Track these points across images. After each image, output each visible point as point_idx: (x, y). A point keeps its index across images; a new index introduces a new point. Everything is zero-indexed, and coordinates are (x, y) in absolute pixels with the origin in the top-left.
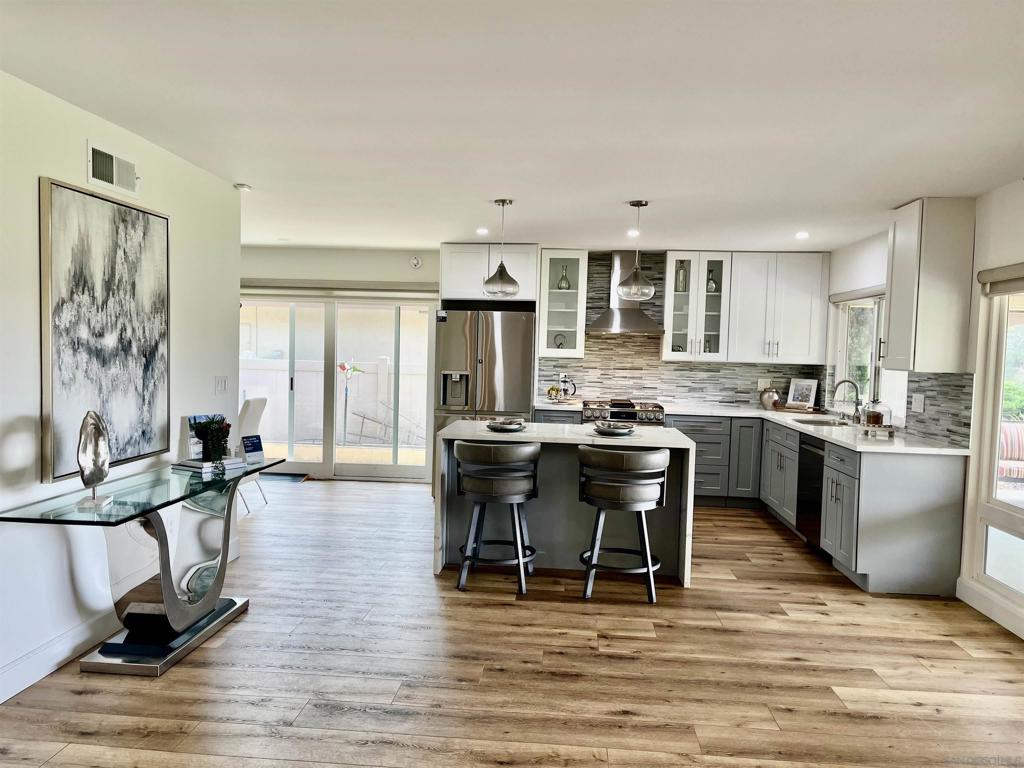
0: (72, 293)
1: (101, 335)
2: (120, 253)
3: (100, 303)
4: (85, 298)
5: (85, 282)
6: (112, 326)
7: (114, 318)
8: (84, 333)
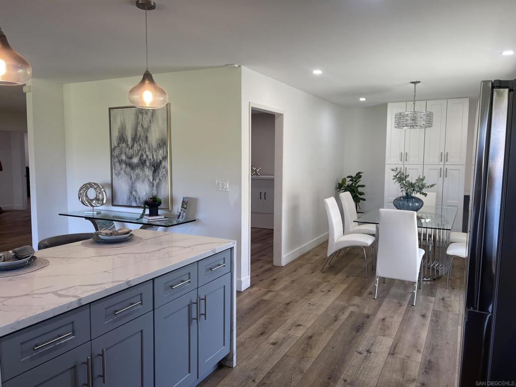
0: (119, 144)
1: (131, 158)
2: (140, 125)
3: (130, 146)
4: (124, 145)
5: (124, 140)
6: (136, 155)
7: (137, 152)
8: (124, 157)
